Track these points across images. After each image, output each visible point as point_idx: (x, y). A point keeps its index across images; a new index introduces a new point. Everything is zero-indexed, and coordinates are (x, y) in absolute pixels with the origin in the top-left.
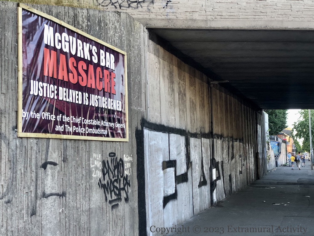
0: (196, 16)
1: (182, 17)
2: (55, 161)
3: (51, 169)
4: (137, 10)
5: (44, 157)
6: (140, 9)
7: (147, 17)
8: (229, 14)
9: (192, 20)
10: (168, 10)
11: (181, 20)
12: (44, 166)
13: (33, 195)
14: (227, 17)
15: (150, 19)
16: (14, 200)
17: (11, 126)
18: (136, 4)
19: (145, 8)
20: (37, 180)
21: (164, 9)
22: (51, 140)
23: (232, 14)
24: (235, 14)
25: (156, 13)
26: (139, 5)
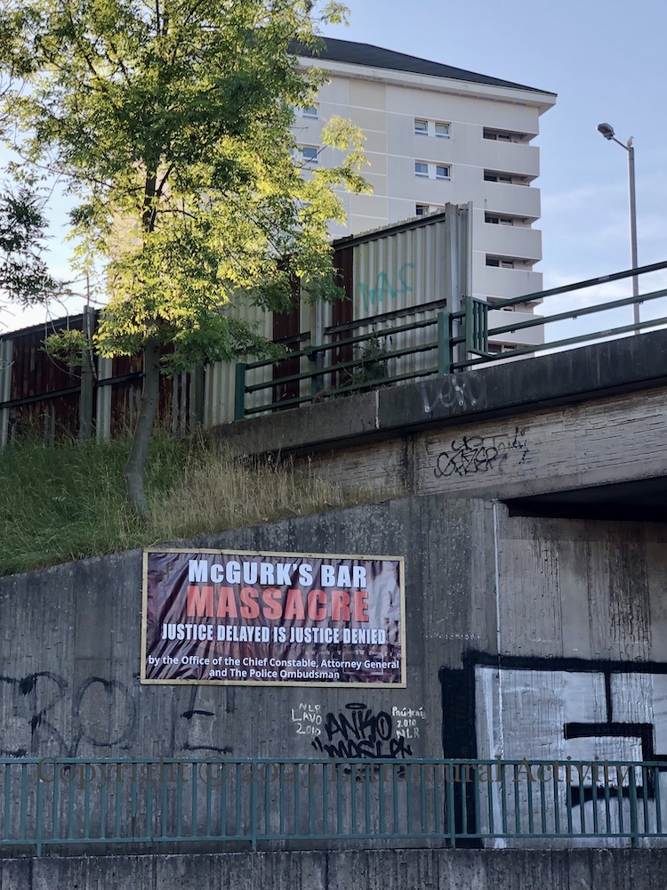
0: (562, 470)
1: (542, 474)
2: (210, 711)
3: (201, 719)
4: (486, 474)
5: (187, 705)
6: (490, 471)
7: (498, 482)
8: (609, 457)
9: (557, 477)
10: (525, 466)
11: (542, 479)
12: (189, 715)
13: (167, 745)
14: (606, 463)
15: (502, 486)
16: (134, 746)
17: (130, 673)
18: (485, 463)
19: (496, 468)
20: (173, 729)
21: (519, 466)
22: (200, 688)
23: (613, 456)
24: (618, 456)
25: (511, 473)
26: (489, 466)
